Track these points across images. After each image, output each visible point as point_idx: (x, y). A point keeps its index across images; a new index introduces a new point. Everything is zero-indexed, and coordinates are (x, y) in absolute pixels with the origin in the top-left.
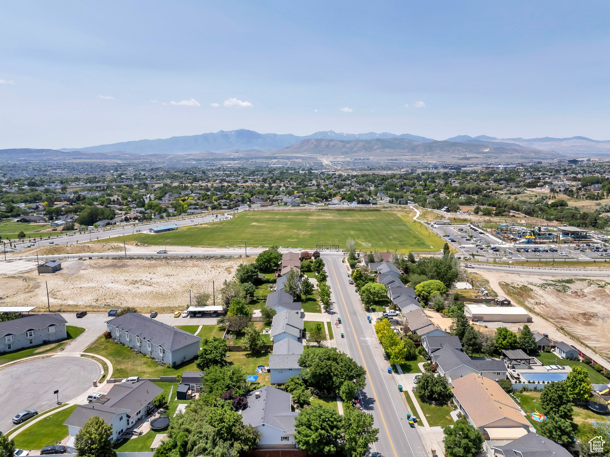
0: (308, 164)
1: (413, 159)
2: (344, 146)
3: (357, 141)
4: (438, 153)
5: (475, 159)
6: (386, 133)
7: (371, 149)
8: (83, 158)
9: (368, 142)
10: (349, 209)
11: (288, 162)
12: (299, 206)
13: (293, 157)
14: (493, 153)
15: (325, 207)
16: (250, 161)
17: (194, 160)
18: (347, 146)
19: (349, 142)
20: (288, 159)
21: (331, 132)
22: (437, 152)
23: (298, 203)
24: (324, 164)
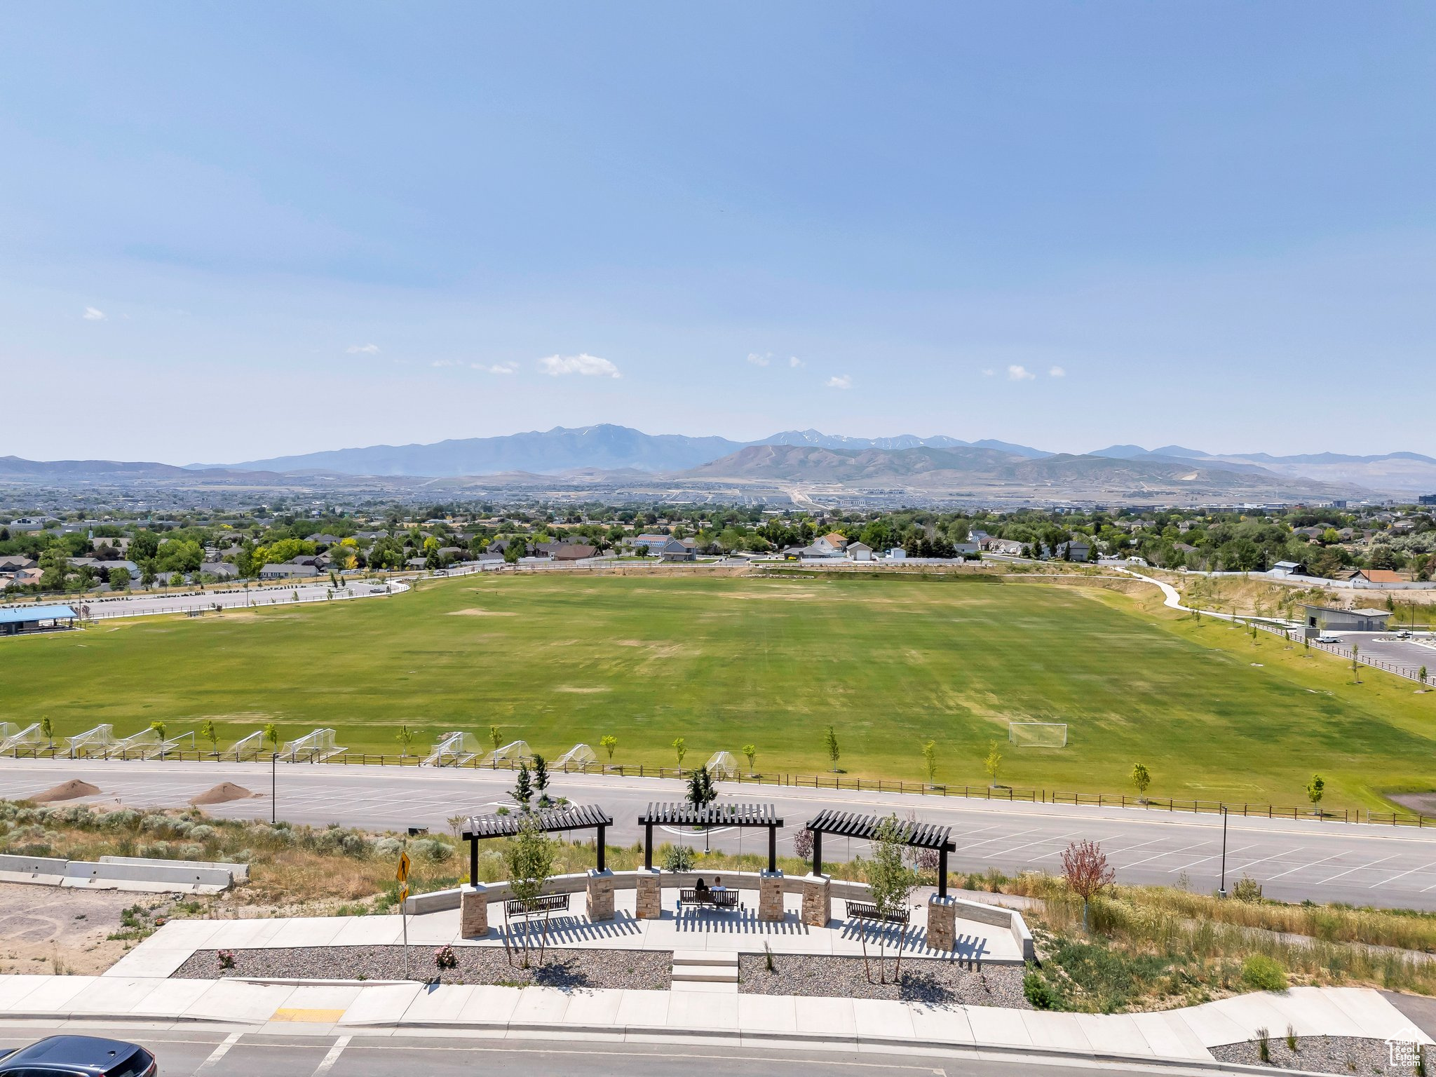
0: (756, 499)
1: (1013, 495)
2: (842, 463)
3: (874, 452)
4: (1071, 482)
5: (1164, 496)
6: (941, 437)
7: (908, 470)
8: (225, 483)
9: (898, 454)
10: (878, 571)
11: (707, 495)
12: (691, 559)
13: (719, 486)
14: (1207, 484)
15: (786, 564)
16: (617, 491)
17: (484, 488)
18: (849, 462)
19: (855, 453)
20: (708, 489)
21: (813, 432)
22: (1068, 479)
23: (688, 550)
24: (794, 501)
